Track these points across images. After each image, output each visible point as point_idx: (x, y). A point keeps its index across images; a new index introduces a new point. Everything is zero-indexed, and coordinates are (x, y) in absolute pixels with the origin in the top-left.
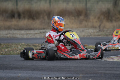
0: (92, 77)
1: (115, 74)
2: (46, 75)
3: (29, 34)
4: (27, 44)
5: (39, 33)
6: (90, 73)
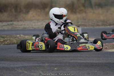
1: (79, 63)
2: (13, 64)
5: (6, 25)
6: (56, 62)
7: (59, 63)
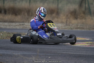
0: (51, 55)
2: (16, 53)
3: (11, 25)
4: (7, 33)
5: (19, 25)
7: (53, 53)
